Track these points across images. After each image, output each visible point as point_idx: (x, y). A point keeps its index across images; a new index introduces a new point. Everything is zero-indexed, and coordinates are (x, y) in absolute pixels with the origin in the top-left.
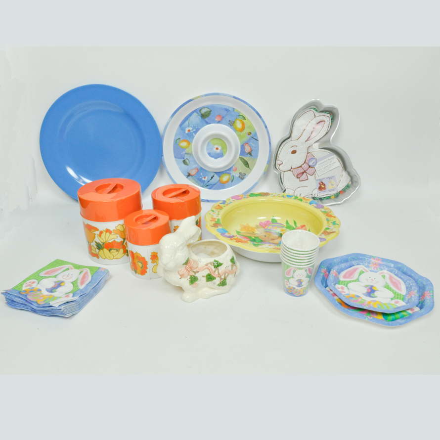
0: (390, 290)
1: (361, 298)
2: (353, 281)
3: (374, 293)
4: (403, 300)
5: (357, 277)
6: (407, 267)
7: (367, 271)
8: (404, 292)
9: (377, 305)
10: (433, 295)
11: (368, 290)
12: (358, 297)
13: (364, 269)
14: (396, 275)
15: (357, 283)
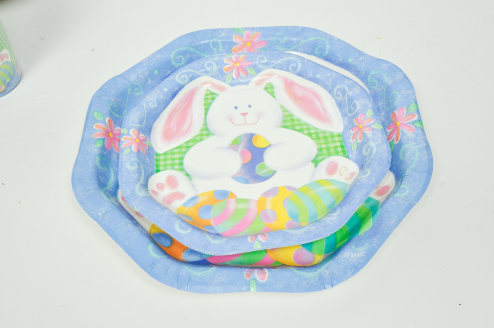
0: (301, 131)
1: (233, 196)
2: (194, 141)
3: (262, 160)
4: (345, 152)
5: (202, 122)
6: (331, 38)
7: (222, 89)
8: (336, 124)
9: (286, 201)
10: (420, 120)
11: (243, 155)
12: (224, 195)
13: (214, 85)
14: (300, 74)
15: (208, 142)
